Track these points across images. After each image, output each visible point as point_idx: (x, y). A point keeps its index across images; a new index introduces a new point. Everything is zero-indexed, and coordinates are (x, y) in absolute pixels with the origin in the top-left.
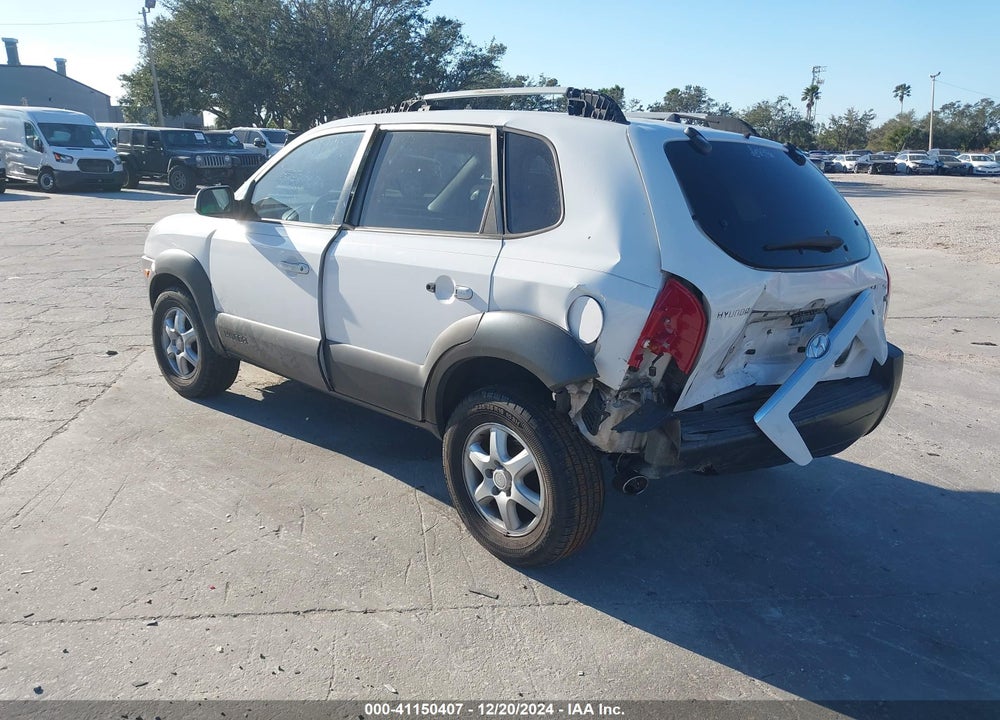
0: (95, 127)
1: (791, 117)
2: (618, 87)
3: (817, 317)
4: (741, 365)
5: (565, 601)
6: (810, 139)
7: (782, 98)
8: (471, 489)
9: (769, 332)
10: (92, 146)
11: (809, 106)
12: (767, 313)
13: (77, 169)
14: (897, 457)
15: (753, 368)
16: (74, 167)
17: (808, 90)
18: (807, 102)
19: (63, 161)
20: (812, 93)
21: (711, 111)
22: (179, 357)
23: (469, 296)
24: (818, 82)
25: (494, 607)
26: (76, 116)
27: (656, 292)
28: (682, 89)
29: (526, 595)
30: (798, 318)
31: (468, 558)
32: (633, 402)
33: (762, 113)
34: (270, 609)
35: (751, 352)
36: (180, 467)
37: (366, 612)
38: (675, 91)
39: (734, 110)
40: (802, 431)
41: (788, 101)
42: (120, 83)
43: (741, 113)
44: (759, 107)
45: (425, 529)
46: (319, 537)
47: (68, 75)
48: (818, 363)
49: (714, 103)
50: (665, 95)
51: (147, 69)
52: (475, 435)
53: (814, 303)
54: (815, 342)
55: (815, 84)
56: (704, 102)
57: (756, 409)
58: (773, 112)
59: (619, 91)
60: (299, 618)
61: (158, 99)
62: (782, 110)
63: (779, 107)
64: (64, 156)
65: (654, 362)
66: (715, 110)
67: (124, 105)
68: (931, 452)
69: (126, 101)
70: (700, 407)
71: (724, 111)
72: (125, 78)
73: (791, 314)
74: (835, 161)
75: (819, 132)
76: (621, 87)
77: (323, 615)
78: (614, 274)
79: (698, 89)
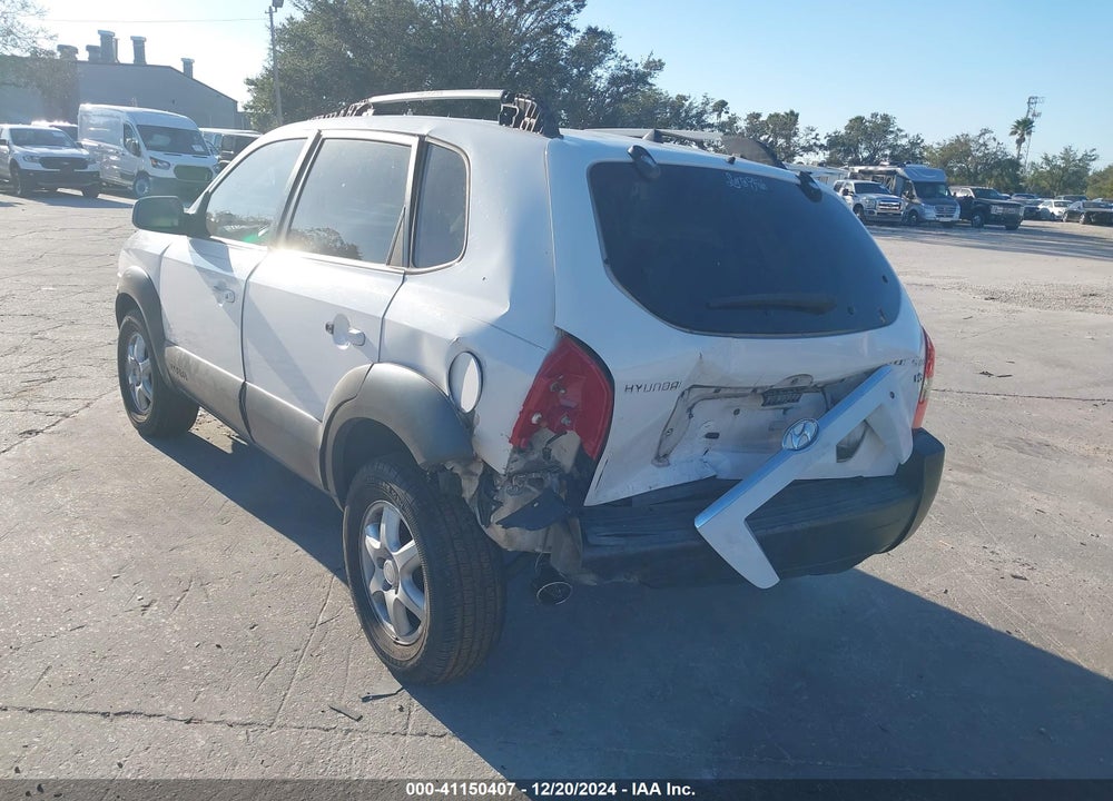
0: (198, 132)
1: (995, 153)
2: (792, 112)
3: (805, 398)
4: (700, 451)
5: (442, 732)
6: (1017, 179)
7: (985, 132)
8: (367, 579)
9: (737, 412)
10: (192, 152)
11: (1020, 142)
12: (718, 390)
13: (174, 176)
14: (970, 576)
15: (714, 456)
16: (170, 174)
17: (1018, 122)
18: (1017, 137)
19: (160, 167)
20: (1025, 126)
21: (899, 143)
22: (138, 388)
23: (361, 341)
24: (1034, 115)
25: (348, 731)
26: (178, 119)
27: (545, 353)
28: (868, 117)
29: (399, 718)
30: (770, 396)
31: (352, 665)
32: (533, 489)
33: (959, 148)
34: (78, 706)
35: (712, 436)
36: (83, 518)
37: (188, 722)
38: (860, 119)
39: (927, 143)
40: (765, 544)
41: (992, 135)
42: (247, 87)
43: (935, 146)
44: (958, 140)
45: (320, 621)
46: (192, 618)
47: (194, 77)
48: (795, 457)
49: (903, 134)
50: (847, 123)
51: (270, 73)
52: (370, 513)
53: (795, 379)
54: (798, 429)
55: (1030, 117)
56: (892, 132)
57: (699, 510)
58: (973, 146)
59: (793, 117)
60: (105, 722)
61: (279, 106)
62: (985, 145)
63: (981, 141)
64: (161, 162)
65: (549, 442)
66: (904, 142)
67: (249, 111)
68: (1018, 573)
69: (251, 108)
70: (628, 501)
71: (914, 144)
72: (249, 82)
73: (759, 391)
74: (1041, 207)
75: (1029, 173)
76: (796, 112)
77: (139, 720)
78: (499, 326)
79: (885, 118)
